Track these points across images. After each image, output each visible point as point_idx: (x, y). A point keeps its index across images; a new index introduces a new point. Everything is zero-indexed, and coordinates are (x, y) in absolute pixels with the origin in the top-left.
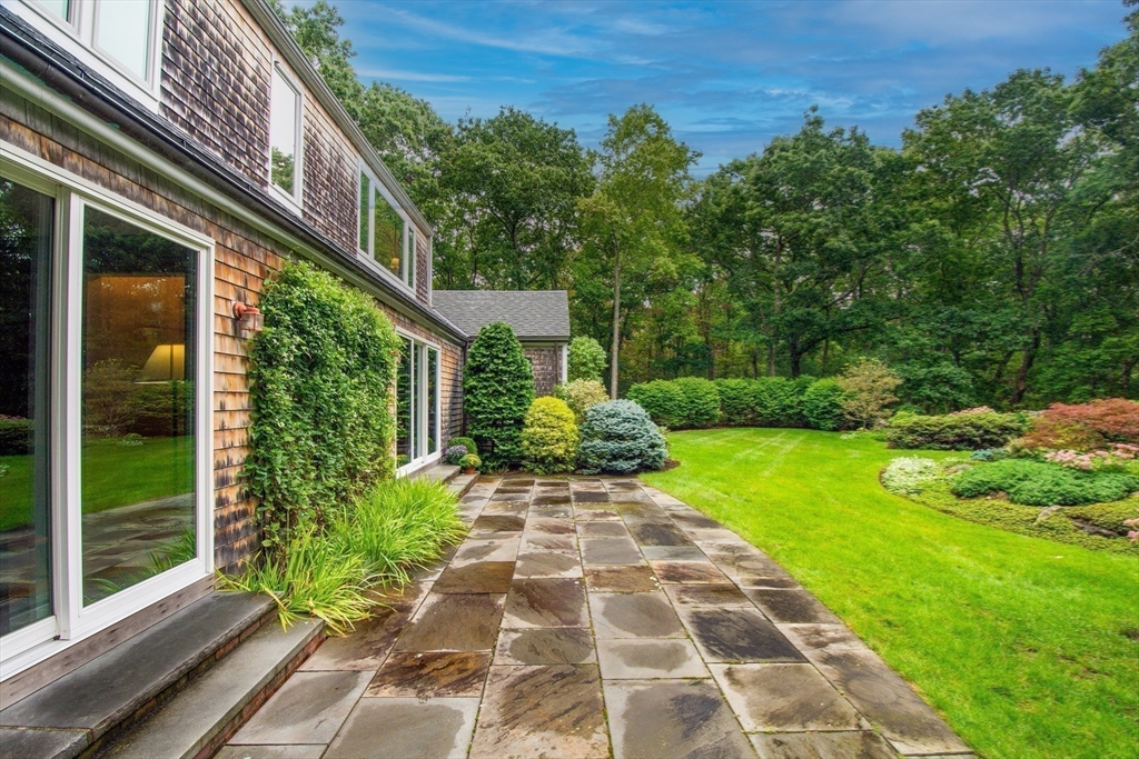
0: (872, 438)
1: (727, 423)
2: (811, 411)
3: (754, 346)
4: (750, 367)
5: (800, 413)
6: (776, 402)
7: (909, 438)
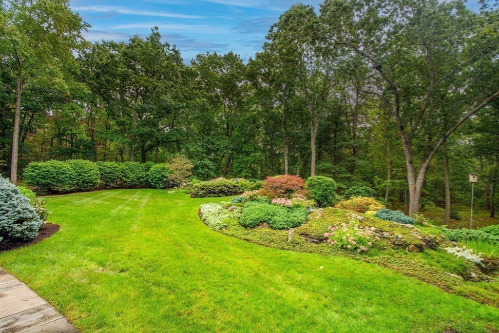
0: (183, 192)
1: (105, 187)
2: (152, 180)
3: (121, 146)
4: (119, 157)
5: (147, 181)
6: (134, 175)
7: (201, 192)
